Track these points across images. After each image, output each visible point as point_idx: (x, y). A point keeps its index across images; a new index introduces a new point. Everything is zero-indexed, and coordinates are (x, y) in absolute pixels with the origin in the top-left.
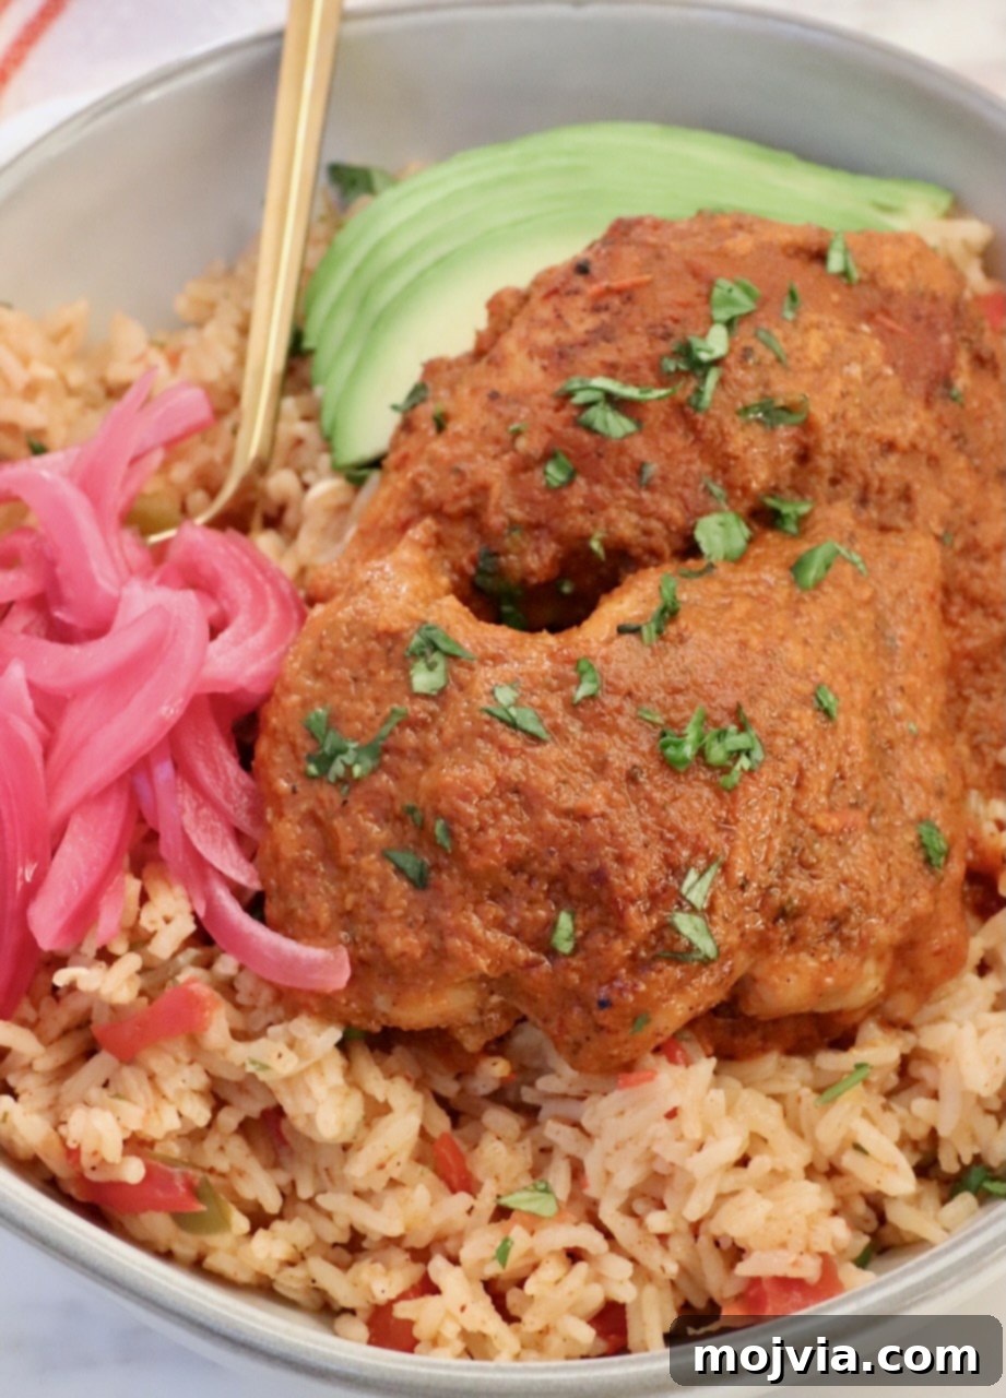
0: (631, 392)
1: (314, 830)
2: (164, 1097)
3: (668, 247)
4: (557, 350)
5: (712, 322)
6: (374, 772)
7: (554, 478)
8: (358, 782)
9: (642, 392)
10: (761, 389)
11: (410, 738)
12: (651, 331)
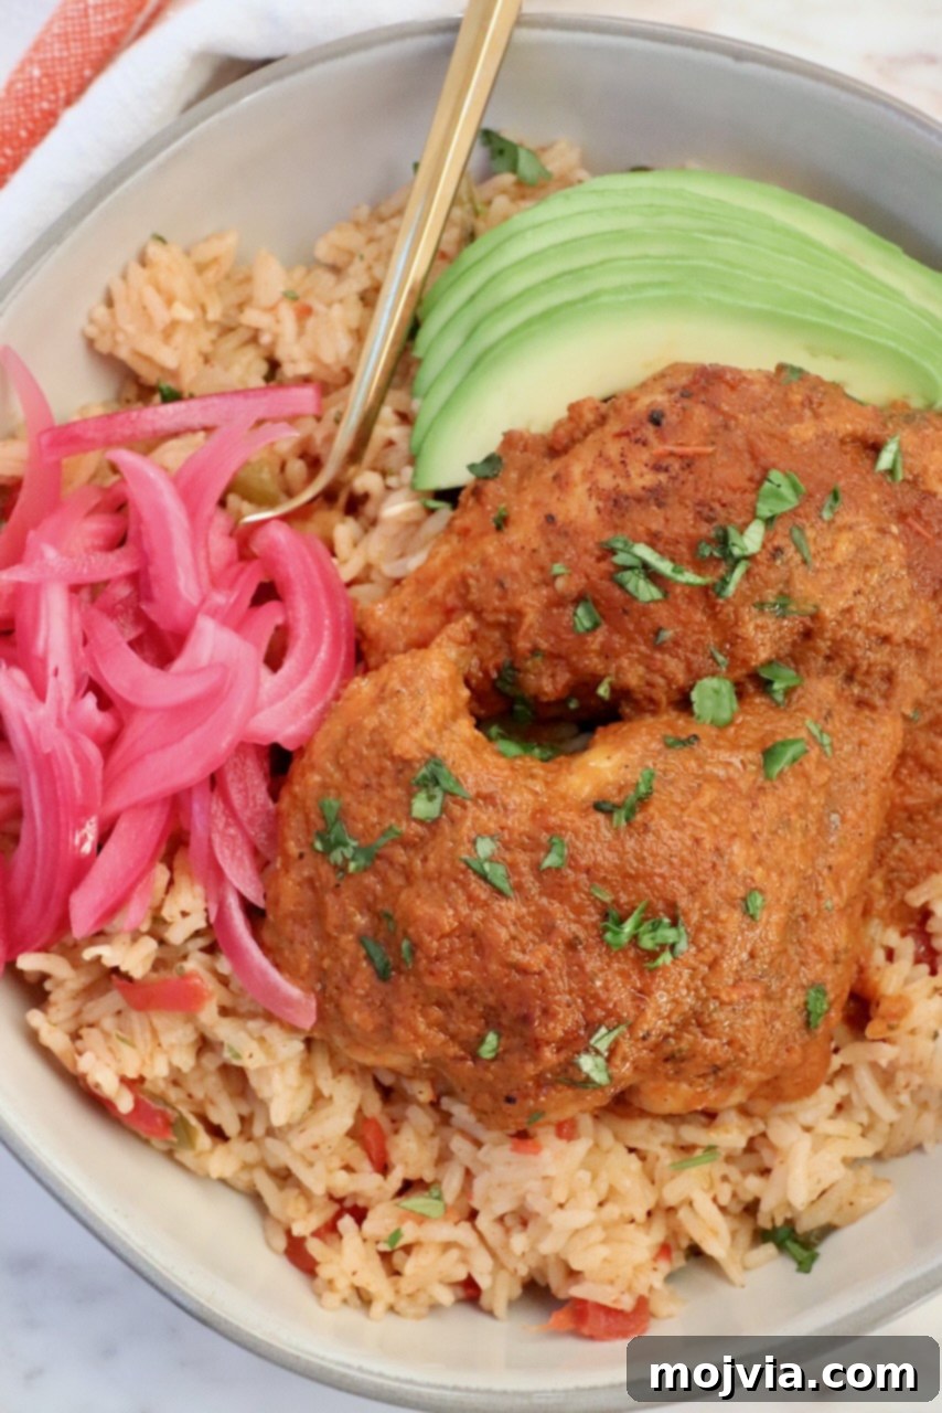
0: (665, 567)
1: (310, 894)
2: (159, 1045)
3: (736, 419)
4: (614, 496)
5: (754, 516)
6: (365, 869)
7: (581, 623)
8: (350, 876)
9: (674, 570)
10: (781, 586)
11: (401, 855)
12: (699, 509)
